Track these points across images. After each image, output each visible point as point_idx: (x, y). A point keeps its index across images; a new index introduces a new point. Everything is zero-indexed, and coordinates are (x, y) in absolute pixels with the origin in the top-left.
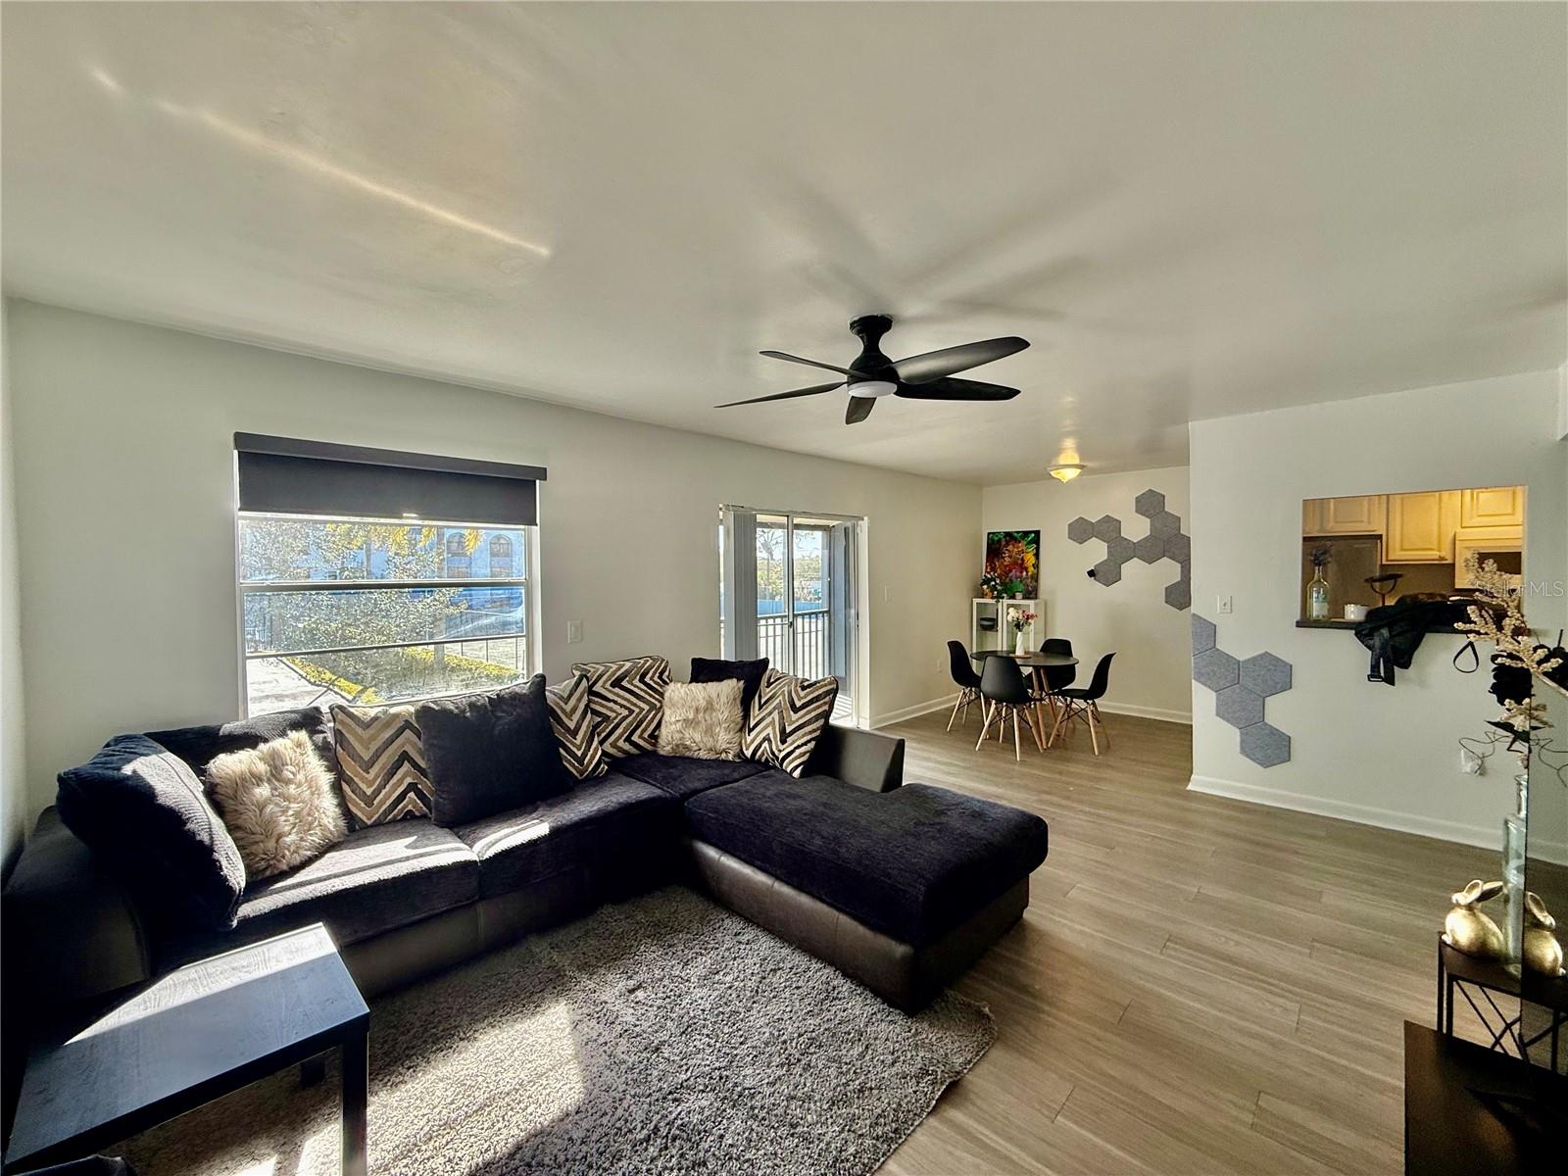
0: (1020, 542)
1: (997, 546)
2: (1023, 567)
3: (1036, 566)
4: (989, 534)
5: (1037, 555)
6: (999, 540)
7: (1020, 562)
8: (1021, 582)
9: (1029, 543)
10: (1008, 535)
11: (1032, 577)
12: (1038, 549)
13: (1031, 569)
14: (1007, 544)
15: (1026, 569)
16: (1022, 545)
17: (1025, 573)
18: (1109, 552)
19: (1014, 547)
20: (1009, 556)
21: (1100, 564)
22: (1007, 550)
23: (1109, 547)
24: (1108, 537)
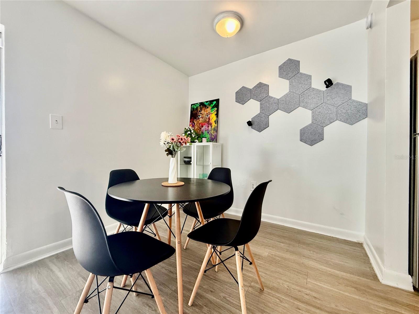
1: (196, 112)
3: (217, 122)
4: (192, 105)
5: (217, 115)
6: (197, 108)
7: (207, 120)
8: (208, 133)
9: (213, 107)
10: (202, 104)
11: (214, 129)
12: (217, 111)
13: (214, 125)
14: (201, 109)
15: (211, 124)
17: (210, 127)
18: (261, 108)
19: (205, 111)
20: (202, 117)
21: (255, 116)
22: (201, 113)
23: (261, 104)
24: (260, 97)
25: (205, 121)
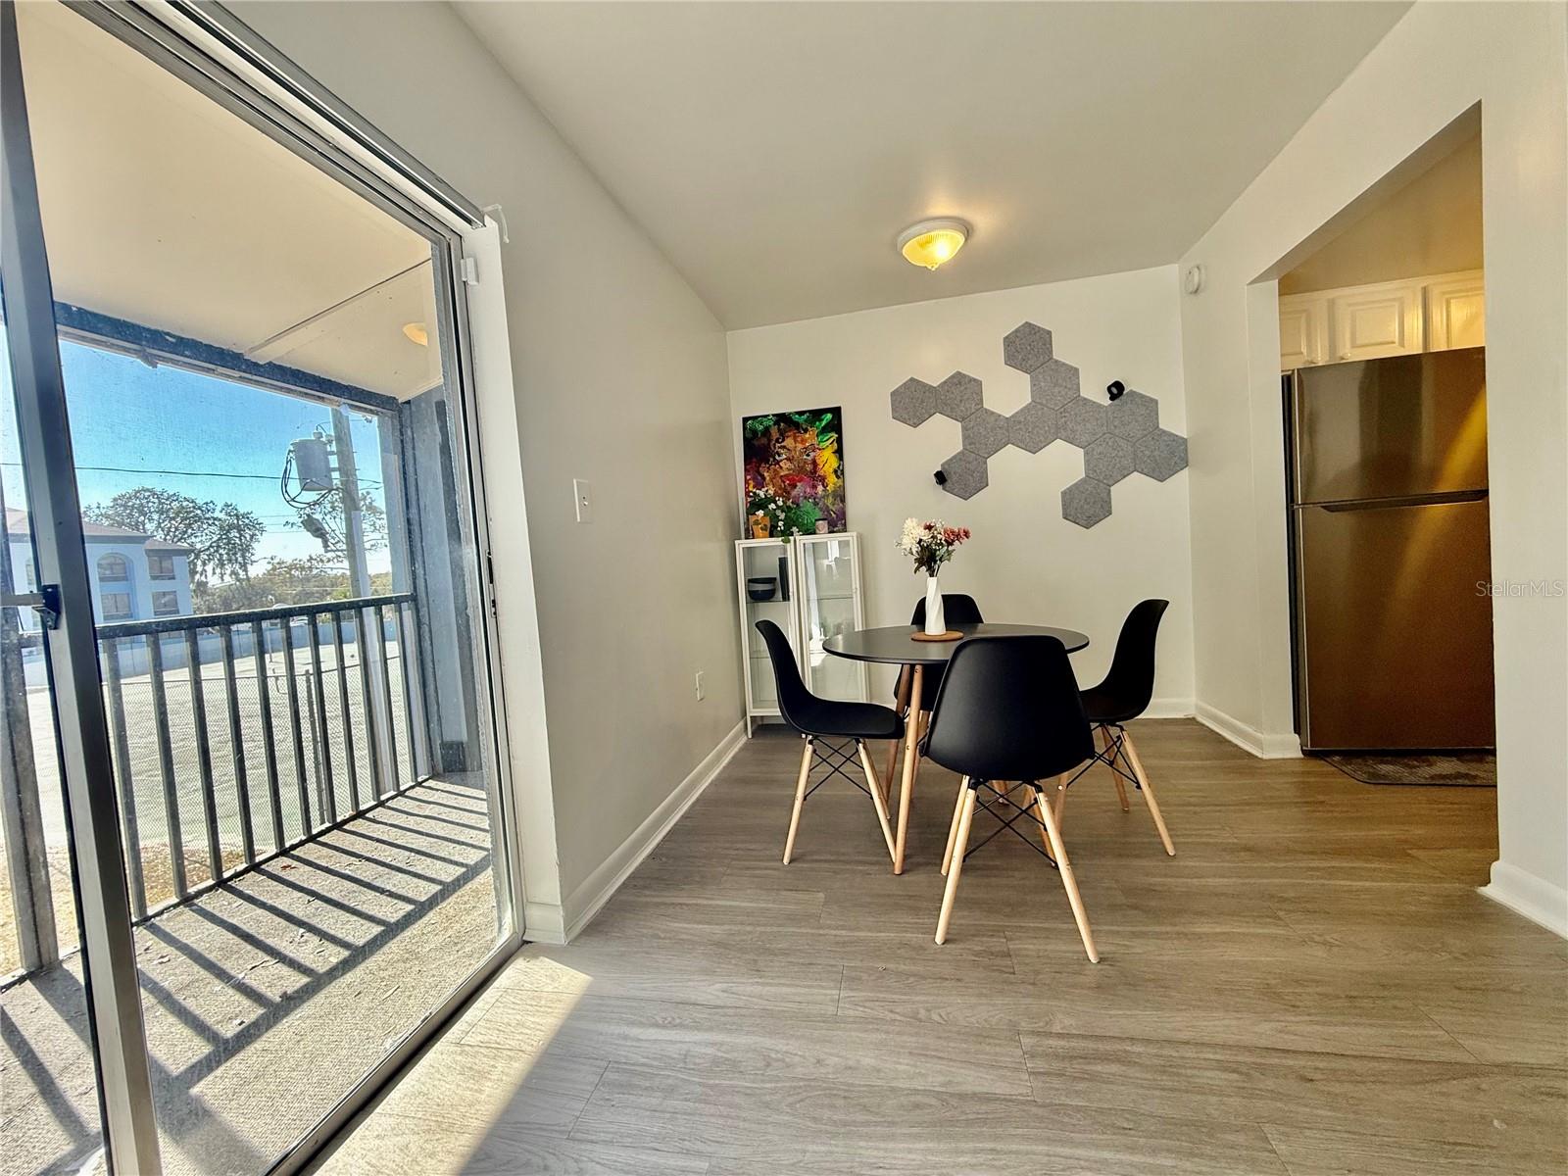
0: (806, 431)
1: (764, 441)
2: (814, 475)
3: (839, 473)
4: (745, 420)
5: (839, 452)
6: (767, 431)
7: (809, 468)
8: (816, 504)
9: (825, 430)
10: (782, 418)
11: (834, 494)
12: (839, 441)
13: (832, 480)
14: (783, 435)
15: (823, 479)
16: (810, 437)
17: (820, 488)
18: (965, 438)
19: (795, 441)
20: (788, 459)
21: (951, 460)
22: (784, 447)
23: (964, 429)
24: (962, 411)
25: (801, 469)
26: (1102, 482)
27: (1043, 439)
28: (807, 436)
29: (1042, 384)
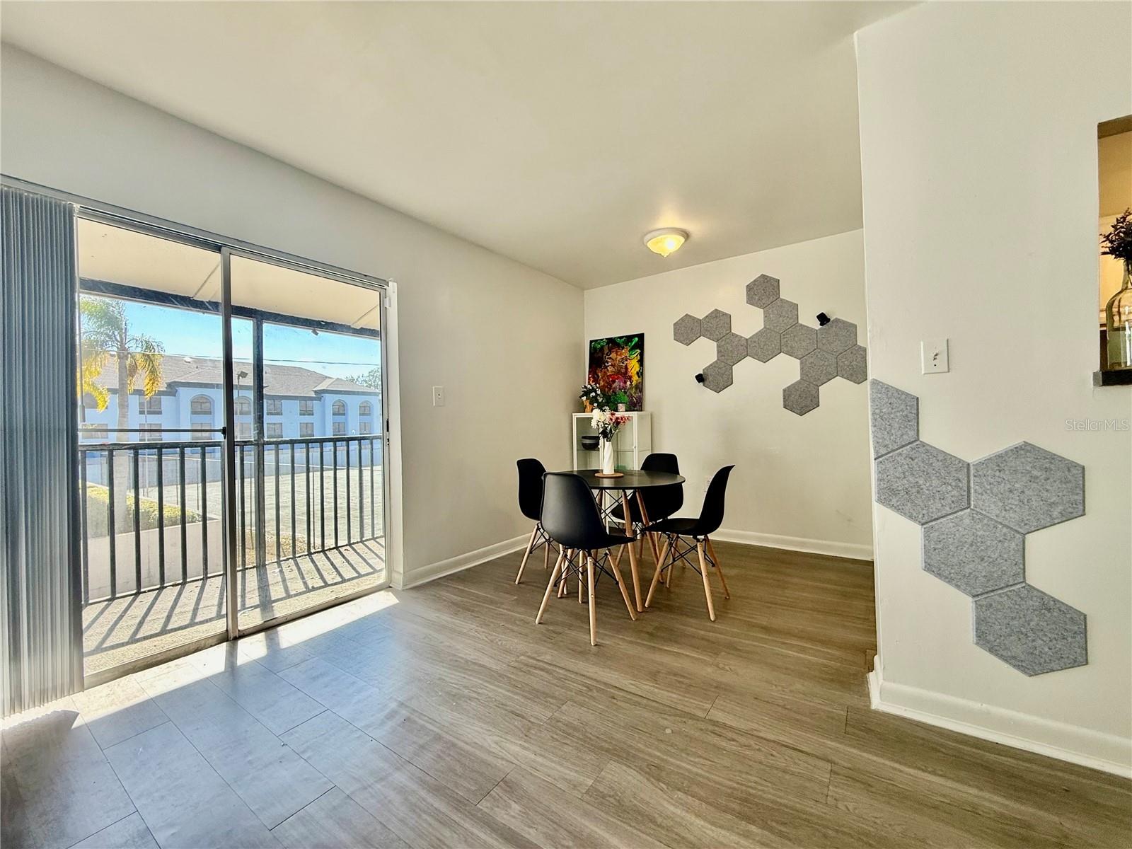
0: (623, 348)
1: (600, 355)
2: (625, 375)
3: (641, 374)
4: (591, 342)
5: (641, 362)
6: (602, 348)
7: (623, 371)
8: (625, 393)
9: (633, 348)
10: (611, 341)
11: (637, 387)
12: (642, 355)
13: (635, 378)
14: (610, 351)
15: (630, 378)
16: (625, 352)
17: (628, 383)
18: (719, 352)
19: (617, 355)
20: (612, 365)
21: (709, 367)
22: (610, 358)
23: (718, 346)
24: (717, 335)
25: (619, 372)
26: (812, 383)
27: (770, 353)
28: (623, 351)
29: (771, 316)
